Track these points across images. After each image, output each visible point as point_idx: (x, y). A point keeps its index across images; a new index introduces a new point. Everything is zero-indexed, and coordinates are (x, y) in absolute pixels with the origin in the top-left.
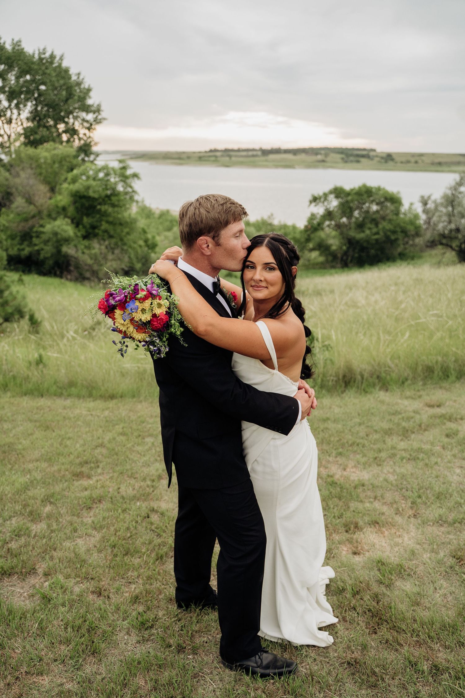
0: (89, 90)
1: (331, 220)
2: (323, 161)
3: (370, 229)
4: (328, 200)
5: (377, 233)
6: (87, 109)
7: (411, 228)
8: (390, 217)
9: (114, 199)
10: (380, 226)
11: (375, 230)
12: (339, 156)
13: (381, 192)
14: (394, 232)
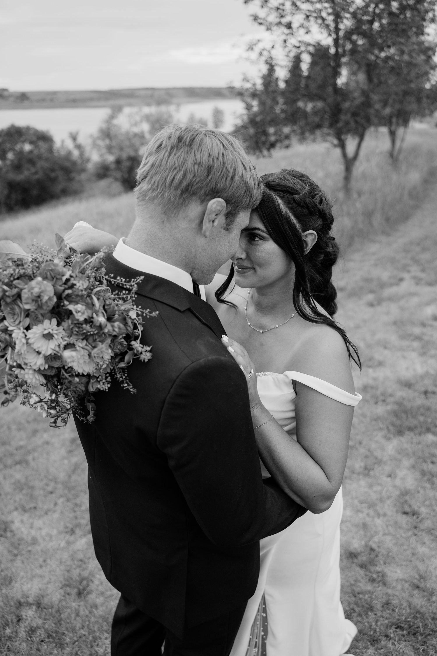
8: (47, 155)
10: (38, 166)
11: (33, 170)
13: (31, 132)
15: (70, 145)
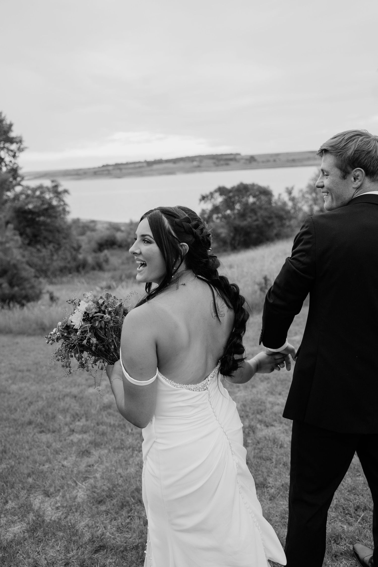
0: (11, 125)
1: (218, 213)
2: (199, 166)
3: (251, 217)
4: (214, 198)
5: (257, 220)
6: (11, 141)
7: (282, 213)
8: (266, 206)
9: (50, 211)
10: (259, 214)
11: (255, 218)
12: (211, 162)
13: (255, 188)
14: (270, 218)
15: (285, 197)
